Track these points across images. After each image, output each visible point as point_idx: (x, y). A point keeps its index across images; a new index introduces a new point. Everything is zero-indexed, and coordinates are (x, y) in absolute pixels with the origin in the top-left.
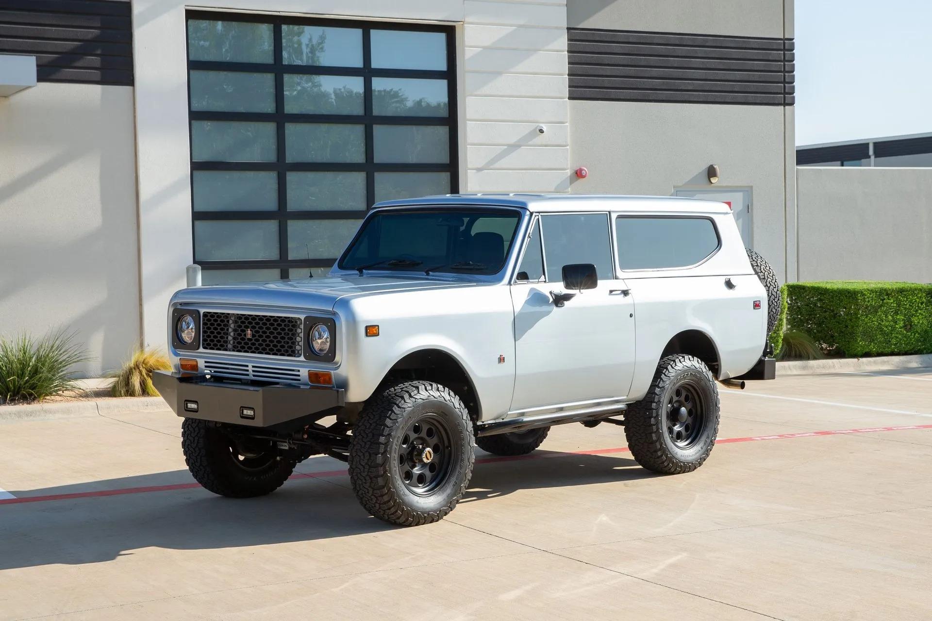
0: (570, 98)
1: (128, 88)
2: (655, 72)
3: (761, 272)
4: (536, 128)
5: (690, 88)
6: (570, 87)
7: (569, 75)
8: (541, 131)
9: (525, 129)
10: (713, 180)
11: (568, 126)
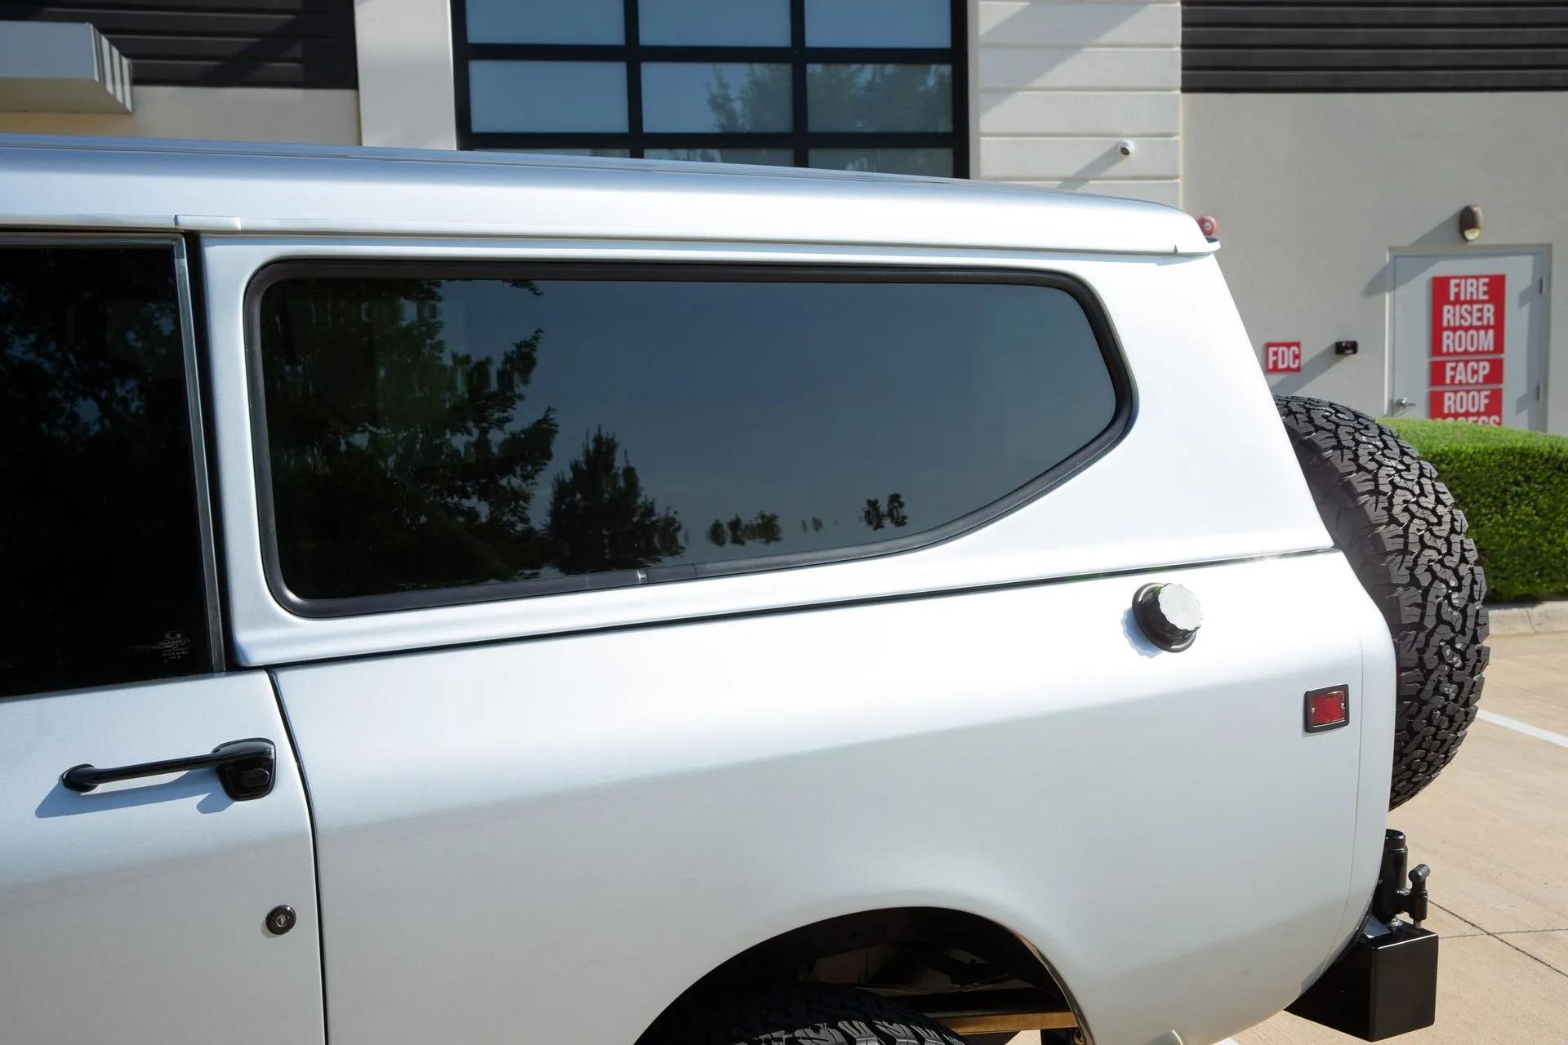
0: (1187, 89)
1: (347, 94)
2: (1359, 35)
3: (1393, 520)
4: (1116, 146)
5: (1430, 62)
6: (1184, 68)
7: (1183, 46)
8: (1125, 152)
9: (1093, 150)
10: (1471, 235)
11: (1178, 141)
